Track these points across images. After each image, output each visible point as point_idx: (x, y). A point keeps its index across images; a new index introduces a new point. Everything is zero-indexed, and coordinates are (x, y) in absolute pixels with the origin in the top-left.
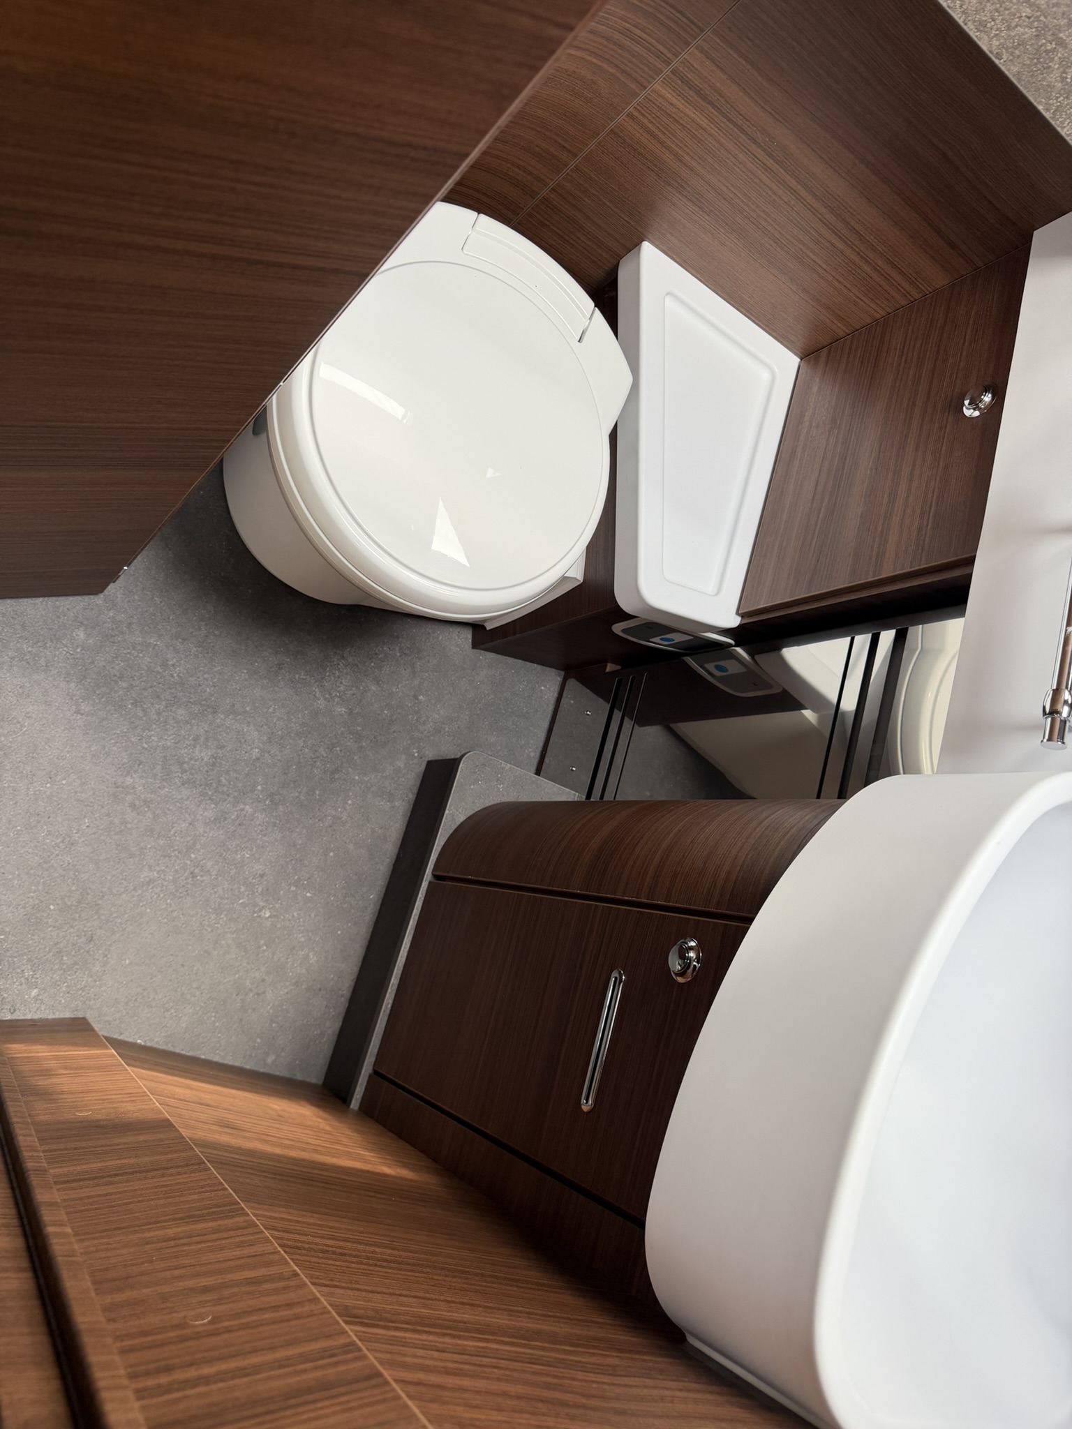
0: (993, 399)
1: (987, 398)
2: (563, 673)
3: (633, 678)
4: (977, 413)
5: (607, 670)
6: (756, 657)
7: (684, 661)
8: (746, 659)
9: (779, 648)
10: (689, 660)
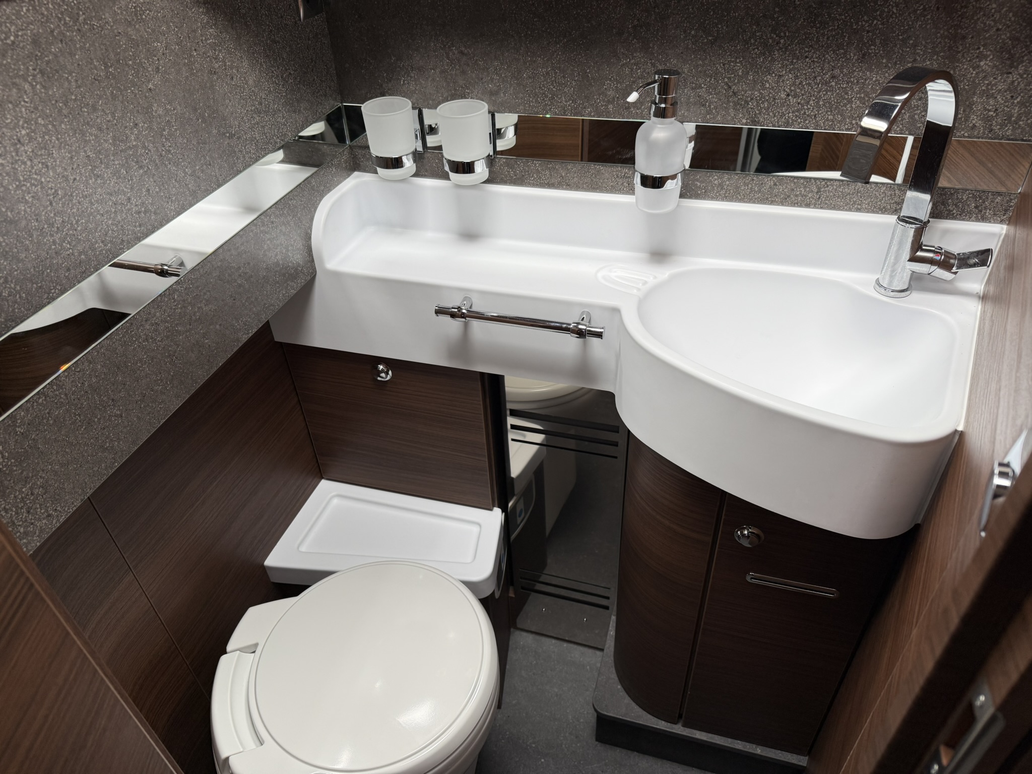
0: (380, 364)
1: (381, 367)
2: (512, 630)
3: (521, 578)
4: (390, 372)
5: (513, 596)
6: (516, 493)
7: (514, 540)
8: (516, 500)
9: (513, 478)
10: (513, 537)
